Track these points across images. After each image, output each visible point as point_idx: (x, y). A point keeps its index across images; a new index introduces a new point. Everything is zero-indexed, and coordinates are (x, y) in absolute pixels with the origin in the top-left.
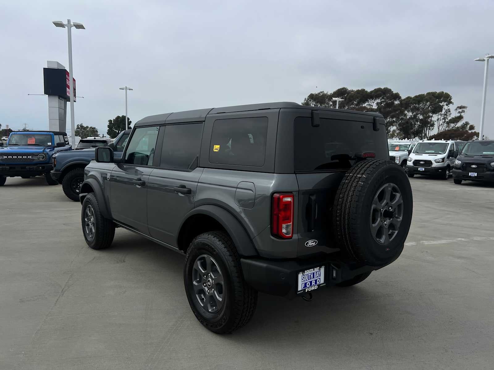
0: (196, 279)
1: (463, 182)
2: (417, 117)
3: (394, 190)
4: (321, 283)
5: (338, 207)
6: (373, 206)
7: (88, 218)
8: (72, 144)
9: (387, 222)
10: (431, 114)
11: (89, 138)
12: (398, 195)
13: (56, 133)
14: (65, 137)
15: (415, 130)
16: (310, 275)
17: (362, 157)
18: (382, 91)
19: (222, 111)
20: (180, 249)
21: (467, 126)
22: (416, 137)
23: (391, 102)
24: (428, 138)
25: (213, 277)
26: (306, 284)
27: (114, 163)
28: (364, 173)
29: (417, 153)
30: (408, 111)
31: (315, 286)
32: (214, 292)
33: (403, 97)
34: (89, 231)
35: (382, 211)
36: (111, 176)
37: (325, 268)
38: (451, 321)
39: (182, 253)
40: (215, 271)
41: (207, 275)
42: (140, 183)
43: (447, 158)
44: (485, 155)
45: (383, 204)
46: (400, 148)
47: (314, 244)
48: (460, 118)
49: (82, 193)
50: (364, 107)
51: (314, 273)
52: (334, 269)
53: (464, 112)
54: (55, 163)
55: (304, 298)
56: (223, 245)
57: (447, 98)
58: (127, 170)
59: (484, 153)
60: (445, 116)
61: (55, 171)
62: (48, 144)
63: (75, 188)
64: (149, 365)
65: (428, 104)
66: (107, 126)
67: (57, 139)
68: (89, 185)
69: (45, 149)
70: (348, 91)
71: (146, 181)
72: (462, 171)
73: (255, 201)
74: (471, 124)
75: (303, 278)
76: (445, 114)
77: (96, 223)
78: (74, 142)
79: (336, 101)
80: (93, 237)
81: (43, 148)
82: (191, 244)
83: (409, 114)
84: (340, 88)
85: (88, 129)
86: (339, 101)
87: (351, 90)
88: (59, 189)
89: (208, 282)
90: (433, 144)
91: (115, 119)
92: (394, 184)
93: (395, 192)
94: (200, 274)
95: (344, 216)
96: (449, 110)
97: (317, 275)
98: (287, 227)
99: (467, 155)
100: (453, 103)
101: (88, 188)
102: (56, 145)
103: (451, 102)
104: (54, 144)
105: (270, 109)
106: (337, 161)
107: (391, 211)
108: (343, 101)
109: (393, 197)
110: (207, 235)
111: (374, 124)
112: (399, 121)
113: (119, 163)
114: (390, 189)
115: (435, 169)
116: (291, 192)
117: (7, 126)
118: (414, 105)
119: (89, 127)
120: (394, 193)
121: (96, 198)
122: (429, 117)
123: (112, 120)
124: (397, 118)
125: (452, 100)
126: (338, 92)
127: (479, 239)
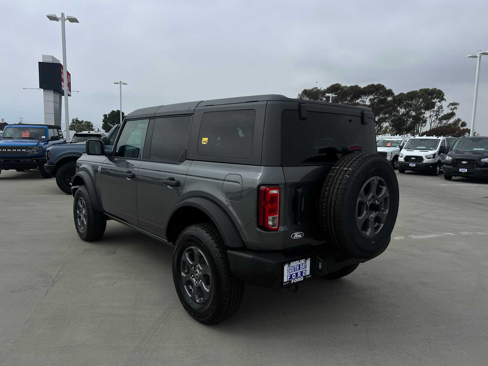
0: (184, 270)
1: (453, 178)
2: (410, 114)
3: (380, 183)
4: (307, 275)
5: (324, 199)
6: (359, 199)
7: (80, 210)
8: (66, 138)
9: (373, 215)
10: (424, 110)
11: (84, 132)
12: (385, 188)
13: (50, 127)
14: (59, 130)
15: (408, 127)
16: (296, 267)
17: (349, 150)
18: (375, 87)
19: (210, 104)
20: (169, 241)
21: (459, 123)
22: (408, 133)
23: (384, 98)
24: (420, 135)
25: (201, 268)
26: (291, 275)
27: (105, 156)
28: (350, 166)
29: (408, 148)
30: (401, 108)
31: (301, 278)
32: (201, 283)
33: (396, 93)
34: (81, 222)
35: (368, 204)
36: (102, 169)
37: (310, 260)
38: (435, 313)
39: (171, 245)
40: (202, 262)
41: (195, 267)
42: (130, 175)
43: (438, 154)
44: (476, 151)
45: (369, 197)
46: (392, 144)
47: (300, 236)
48: (452, 115)
49: (73, 185)
50: (358, 103)
51: (299, 265)
52: (320, 261)
53: (456, 109)
54: (49, 157)
55: (290, 289)
56: (211, 237)
57: (439, 95)
58: (117, 163)
59: (474, 149)
60: (438, 113)
61: (49, 164)
62: (42, 138)
63: (68, 181)
64: (137, 354)
65: (421, 100)
66: (102, 120)
67: (52, 133)
68: (81, 178)
69: (39, 142)
70: (341, 87)
71: (136, 173)
72: (453, 167)
73: (242, 193)
74: (463, 121)
75: (288, 270)
76: (438, 111)
77: (87, 216)
78: (68, 136)
79: (329, 97)
80: (85, 229)
81: (37, 142)
82: (179, 236)
83: (402, 111)
84: (333, 84)
85: (83, 124)
86: (332, 97)
87: (345, 86)
88: (52, 182)
89: (196, 273)
90: (424, 140)
91: (110, 113)
92: (381, 178)
93: (381, 185)
94: (188, 266)
95: (330, 209)
96: (441, 107)
97: (303, 267)
98: (274, 219)
99: (457, 151)
100: (446, 100)
101: (80, 181)
102: (50, 138)
103: (444, 98)
104: (48, 138)
105: (257, 101)
106: (325, 154)
107: (377, 205)
108: (336, 97)
109: (379, 191)
110: (195, 227)
111: (362, 117)
112: (391, 118)
113: (110, 156)
114: (376, 182)
115: (426, 165)
116: (278, 185)
117: (3, 120)
118: (407, 101)
119: (85, 121)
120: (380, 187)
121: (87, 191)
122: (422, 113)
123: (107, 114)
124: (390, 114)
125: (444, 97)
126: (332, 88)
127: (467, 233)
